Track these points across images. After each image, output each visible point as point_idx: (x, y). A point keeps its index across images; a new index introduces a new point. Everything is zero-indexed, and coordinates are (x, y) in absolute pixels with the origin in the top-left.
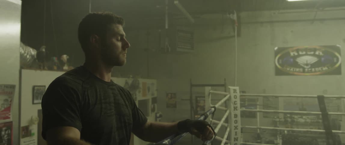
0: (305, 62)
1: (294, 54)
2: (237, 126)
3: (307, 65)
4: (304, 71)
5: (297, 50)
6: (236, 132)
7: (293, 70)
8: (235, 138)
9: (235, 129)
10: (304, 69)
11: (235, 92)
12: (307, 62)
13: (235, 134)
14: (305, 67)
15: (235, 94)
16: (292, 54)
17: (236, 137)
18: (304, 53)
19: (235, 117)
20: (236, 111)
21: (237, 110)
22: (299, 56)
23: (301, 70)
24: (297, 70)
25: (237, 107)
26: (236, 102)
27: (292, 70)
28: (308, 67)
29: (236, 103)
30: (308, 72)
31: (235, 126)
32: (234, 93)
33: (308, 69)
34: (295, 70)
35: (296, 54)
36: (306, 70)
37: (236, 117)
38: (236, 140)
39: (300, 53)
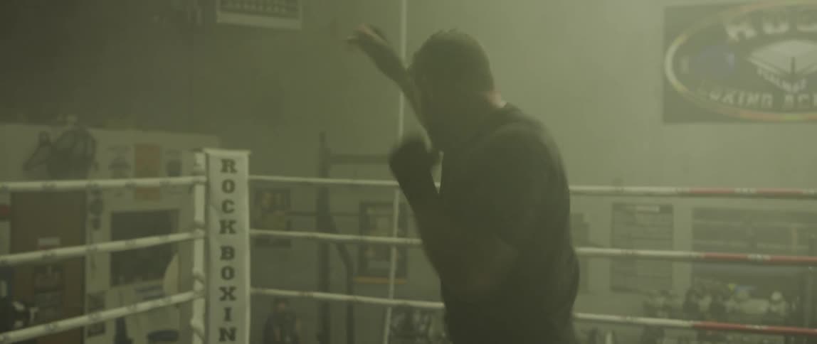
0: (788, 68)
1: (741, 35)
2: (232, 289)
3: (792, 77)
4: (778, 106)
5: (756, 19)
6: (228, 311)
7: (736, 98)
8: (223, 332)
9: (223, 299)
10: (779, 94)
11: (229, 169)
12: (793, 65)
13: (223, 314)
14: (786, 86)
15: (229, 176)
16: (732, 33)
17: (228, 326)
18: (784, 28)
19: (224, 257)
20: (228, 236)
21: (232, 232)
22: (764, 40)
23: (768, 98)
24: (753, 99)
25: (232, 222)
26: (232, 203)
27: (729, 98)
28: (796, 88)
29: (229, 206)
30: (795, 109)
31: (223, 289)
32: (224, 170)
33: (796, 96)
34: (741, 100)
35: (750, 33)
36: (789, 99)
37: (228, 255)
38: (226, 337)
39: (769, 29)
